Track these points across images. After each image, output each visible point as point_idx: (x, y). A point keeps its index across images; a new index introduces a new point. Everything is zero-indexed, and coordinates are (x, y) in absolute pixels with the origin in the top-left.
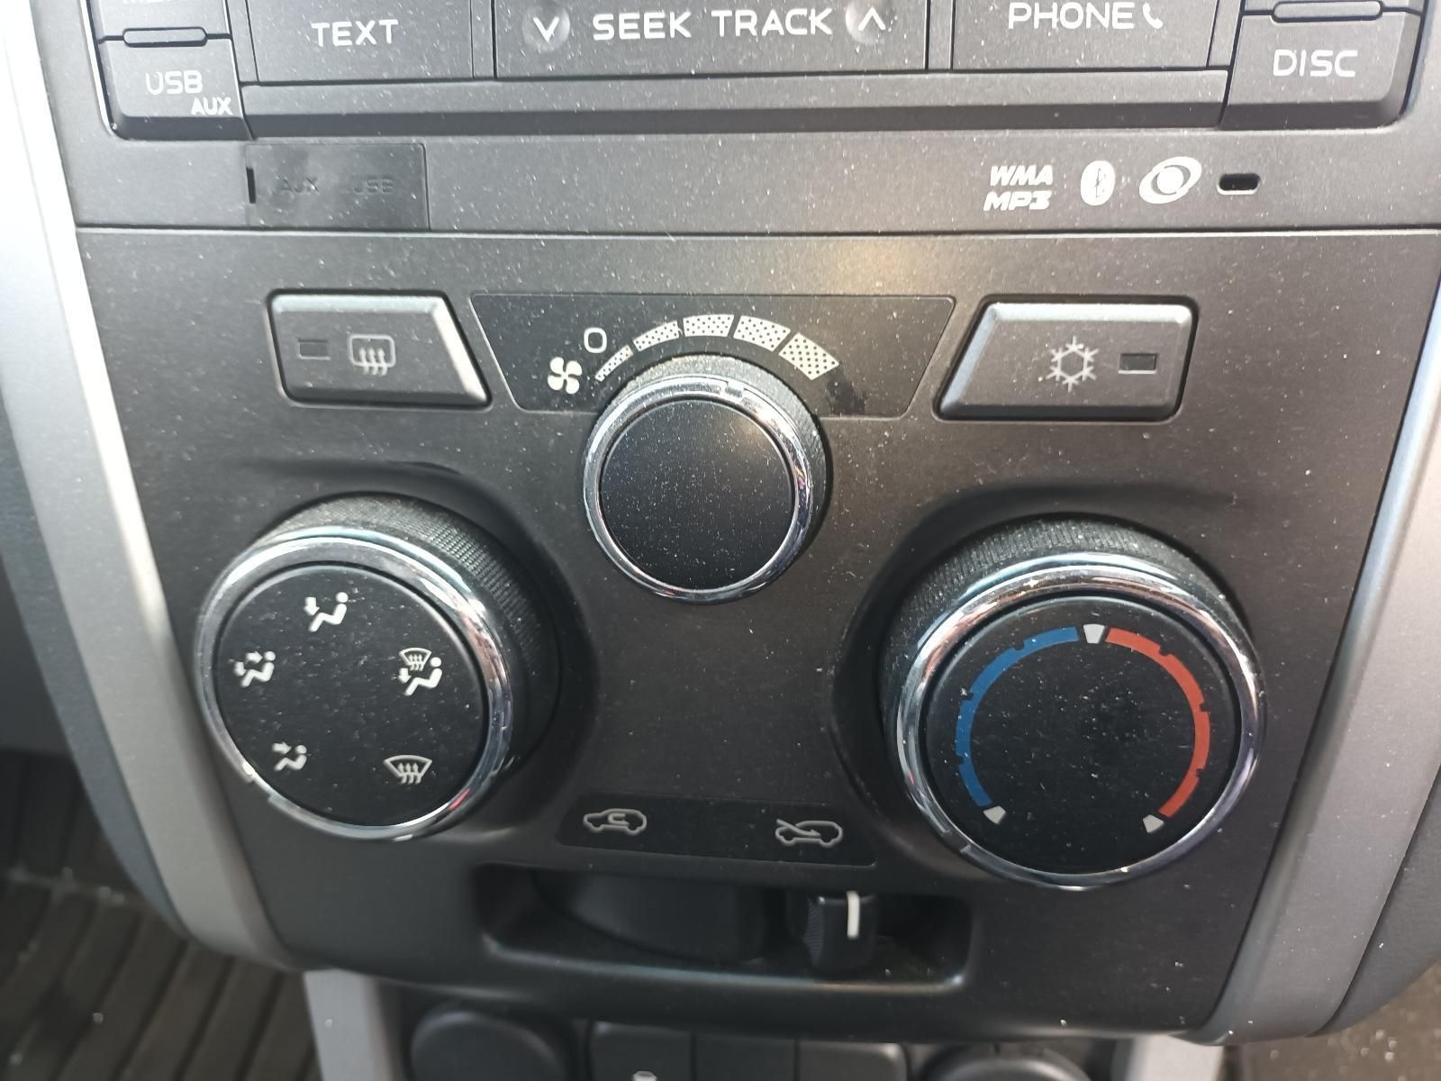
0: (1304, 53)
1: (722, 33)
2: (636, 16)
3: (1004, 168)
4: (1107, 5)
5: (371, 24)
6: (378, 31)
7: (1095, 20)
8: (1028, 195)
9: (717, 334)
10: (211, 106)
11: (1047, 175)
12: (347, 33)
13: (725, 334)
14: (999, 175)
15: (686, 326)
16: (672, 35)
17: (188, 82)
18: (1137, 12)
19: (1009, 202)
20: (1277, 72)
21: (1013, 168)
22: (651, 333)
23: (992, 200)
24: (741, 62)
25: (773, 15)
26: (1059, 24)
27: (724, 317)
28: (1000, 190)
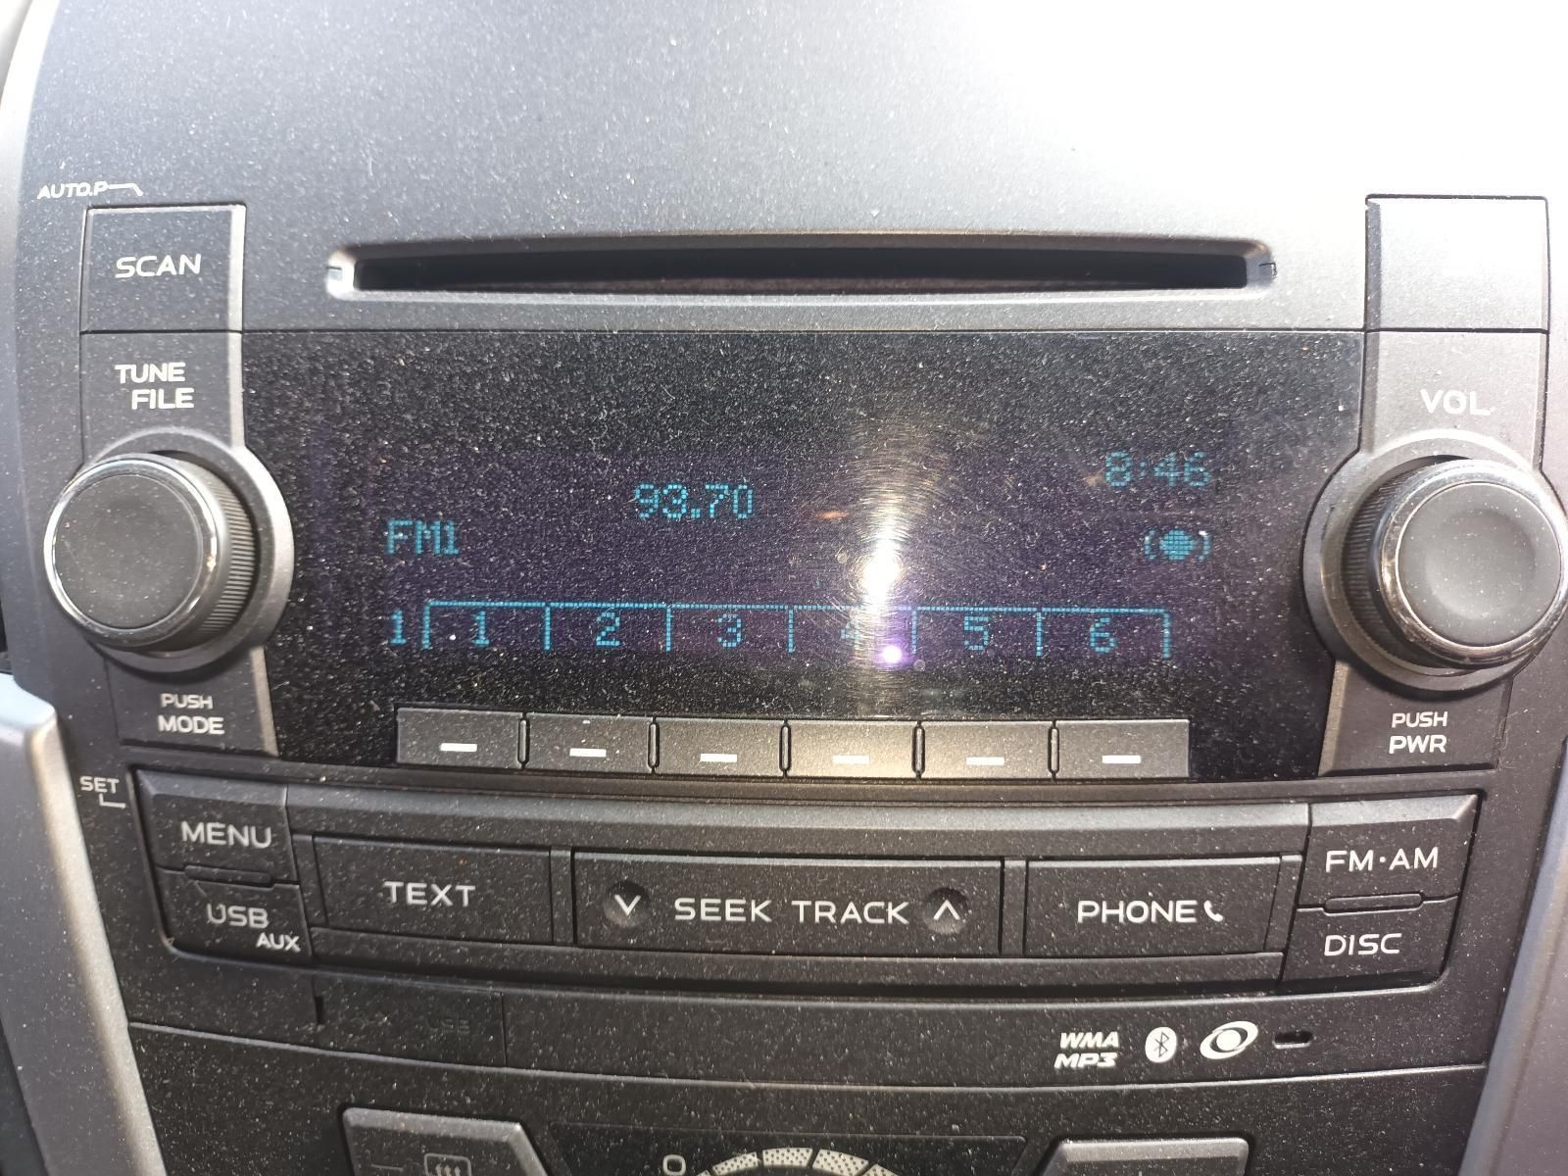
0: (1352, 938)
1: (802, 919)
2: (718, 901)
3: (1072, 1035)
4: (1171, 903)
5: (448, 888)
6: (455, 896)
7: (1159, 916)
8: (1095, 1057)
9: (796, 1163)
10: (277, 942)
11: (1114, 1039)
12: (422, 894)
13: (805, 1164)
14: (1066, 1040)
15: (765, 1156)
16: (753, 919)
17: (252, 918)
18: (1200, 908)
19: (1077, 1062)
20: (1328, 953)
21: (1081, 1035)
22: (730, 1162)
23: (1061, 1061)
24: (820, 945)
25: (851, 906)
26: (1126, 919)
27: (803, 1150)
28: (1069, 1052)
